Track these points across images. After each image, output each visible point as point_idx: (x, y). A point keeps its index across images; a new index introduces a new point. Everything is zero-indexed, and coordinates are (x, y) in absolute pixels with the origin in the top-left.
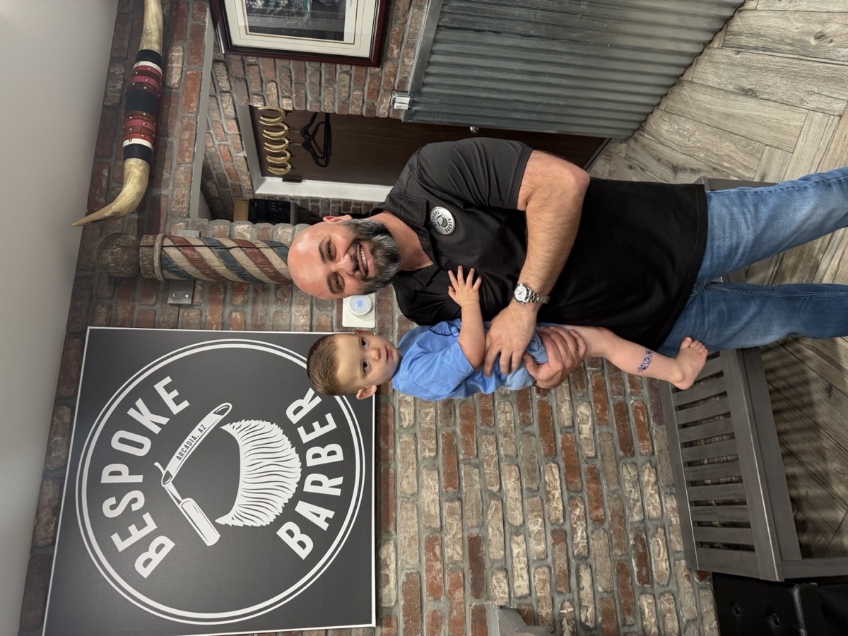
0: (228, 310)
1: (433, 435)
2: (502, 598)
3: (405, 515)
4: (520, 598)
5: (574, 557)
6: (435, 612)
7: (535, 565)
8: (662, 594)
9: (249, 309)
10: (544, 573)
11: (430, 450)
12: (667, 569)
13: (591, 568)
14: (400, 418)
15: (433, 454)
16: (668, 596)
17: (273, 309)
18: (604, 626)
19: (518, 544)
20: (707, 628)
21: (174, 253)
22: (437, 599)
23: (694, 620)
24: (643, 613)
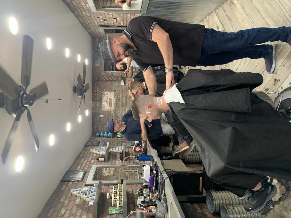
0: (109, 83)
9: (111, 83)
17: (113, 83)
21: (103, 78)
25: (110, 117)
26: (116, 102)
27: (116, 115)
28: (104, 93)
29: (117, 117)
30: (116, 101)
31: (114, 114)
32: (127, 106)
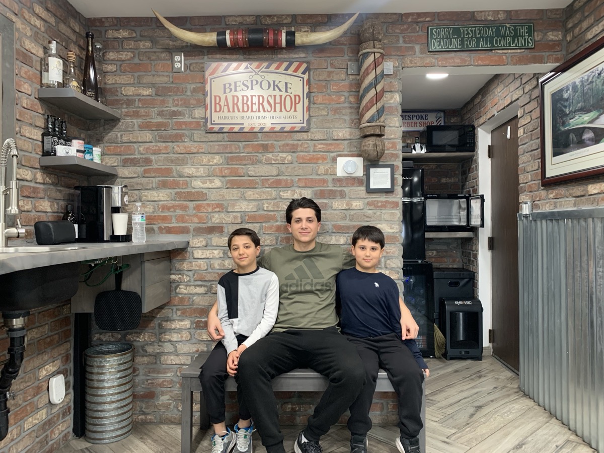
0: (346, 94)
1: (276, 209)
2: (193, 243)
3: (236, 192)
4: (193, 253)
5: (211, 285)
6: (188, 207)
7: (208, 263)
8: (190, 334)
9: (347, 105)
10: (204, 267)
11: (267, 207)
12: (202, 338)
13: (205, 294)
14: (285, 191)
15: (265, 209)
16: (189, 336)
17: (347, 118)
18: (177, 298)
19: (219, 254)
20: (172, 357)
21: (371, 59)
22: (194, 208)
23: (176, 350)
24: (181, 321)
25: (177, 105)
26: (252, 132)
27: (187, 133)
28: (296, 70)
29: (177, 135)
30: (256, 130)
31: (191, 123)
32: (232, 185)
